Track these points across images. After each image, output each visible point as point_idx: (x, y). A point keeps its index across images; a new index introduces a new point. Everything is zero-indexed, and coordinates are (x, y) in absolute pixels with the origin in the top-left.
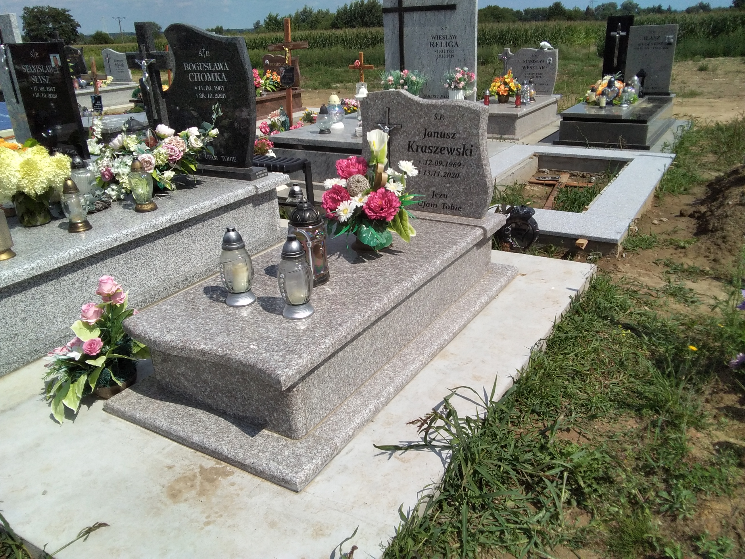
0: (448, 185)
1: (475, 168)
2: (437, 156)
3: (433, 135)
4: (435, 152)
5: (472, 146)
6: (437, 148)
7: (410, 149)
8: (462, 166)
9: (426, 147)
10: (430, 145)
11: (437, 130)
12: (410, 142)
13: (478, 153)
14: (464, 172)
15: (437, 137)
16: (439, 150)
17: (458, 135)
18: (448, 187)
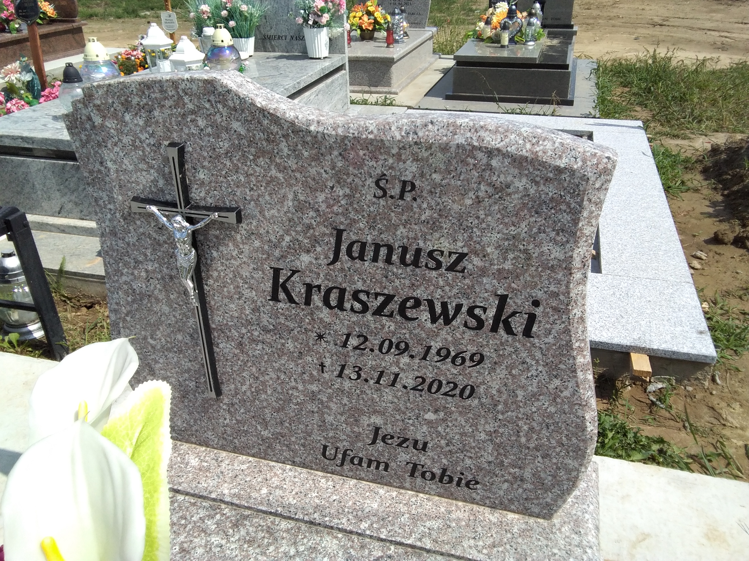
0: (430, 416)
1: (544, 376)
2: (389, 325)
3: (369, 254)
4: (379, 312)
5: (536, 303)
6: (389, 299)
7: (282, 295)
8: (487, 364)
9: (342, 292)
10: (360, 286)
11: (386, 237)
12: (277, 272)
13: (559, 327)
14: (495, 385)
15: (388, 261)
16: (394, 306)
17: (477, 261)
18: (429, 423)
